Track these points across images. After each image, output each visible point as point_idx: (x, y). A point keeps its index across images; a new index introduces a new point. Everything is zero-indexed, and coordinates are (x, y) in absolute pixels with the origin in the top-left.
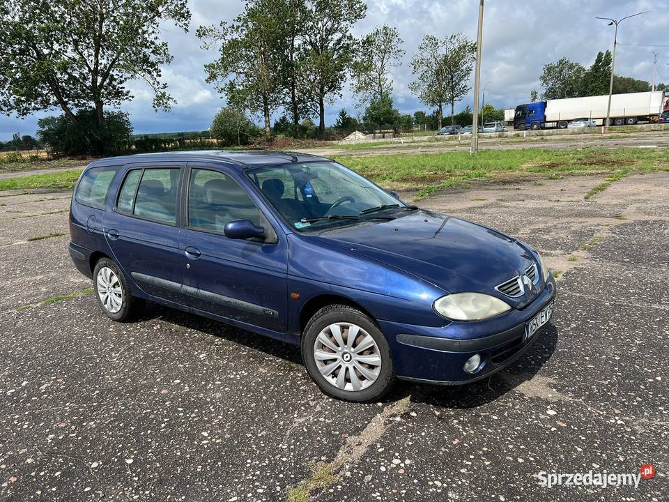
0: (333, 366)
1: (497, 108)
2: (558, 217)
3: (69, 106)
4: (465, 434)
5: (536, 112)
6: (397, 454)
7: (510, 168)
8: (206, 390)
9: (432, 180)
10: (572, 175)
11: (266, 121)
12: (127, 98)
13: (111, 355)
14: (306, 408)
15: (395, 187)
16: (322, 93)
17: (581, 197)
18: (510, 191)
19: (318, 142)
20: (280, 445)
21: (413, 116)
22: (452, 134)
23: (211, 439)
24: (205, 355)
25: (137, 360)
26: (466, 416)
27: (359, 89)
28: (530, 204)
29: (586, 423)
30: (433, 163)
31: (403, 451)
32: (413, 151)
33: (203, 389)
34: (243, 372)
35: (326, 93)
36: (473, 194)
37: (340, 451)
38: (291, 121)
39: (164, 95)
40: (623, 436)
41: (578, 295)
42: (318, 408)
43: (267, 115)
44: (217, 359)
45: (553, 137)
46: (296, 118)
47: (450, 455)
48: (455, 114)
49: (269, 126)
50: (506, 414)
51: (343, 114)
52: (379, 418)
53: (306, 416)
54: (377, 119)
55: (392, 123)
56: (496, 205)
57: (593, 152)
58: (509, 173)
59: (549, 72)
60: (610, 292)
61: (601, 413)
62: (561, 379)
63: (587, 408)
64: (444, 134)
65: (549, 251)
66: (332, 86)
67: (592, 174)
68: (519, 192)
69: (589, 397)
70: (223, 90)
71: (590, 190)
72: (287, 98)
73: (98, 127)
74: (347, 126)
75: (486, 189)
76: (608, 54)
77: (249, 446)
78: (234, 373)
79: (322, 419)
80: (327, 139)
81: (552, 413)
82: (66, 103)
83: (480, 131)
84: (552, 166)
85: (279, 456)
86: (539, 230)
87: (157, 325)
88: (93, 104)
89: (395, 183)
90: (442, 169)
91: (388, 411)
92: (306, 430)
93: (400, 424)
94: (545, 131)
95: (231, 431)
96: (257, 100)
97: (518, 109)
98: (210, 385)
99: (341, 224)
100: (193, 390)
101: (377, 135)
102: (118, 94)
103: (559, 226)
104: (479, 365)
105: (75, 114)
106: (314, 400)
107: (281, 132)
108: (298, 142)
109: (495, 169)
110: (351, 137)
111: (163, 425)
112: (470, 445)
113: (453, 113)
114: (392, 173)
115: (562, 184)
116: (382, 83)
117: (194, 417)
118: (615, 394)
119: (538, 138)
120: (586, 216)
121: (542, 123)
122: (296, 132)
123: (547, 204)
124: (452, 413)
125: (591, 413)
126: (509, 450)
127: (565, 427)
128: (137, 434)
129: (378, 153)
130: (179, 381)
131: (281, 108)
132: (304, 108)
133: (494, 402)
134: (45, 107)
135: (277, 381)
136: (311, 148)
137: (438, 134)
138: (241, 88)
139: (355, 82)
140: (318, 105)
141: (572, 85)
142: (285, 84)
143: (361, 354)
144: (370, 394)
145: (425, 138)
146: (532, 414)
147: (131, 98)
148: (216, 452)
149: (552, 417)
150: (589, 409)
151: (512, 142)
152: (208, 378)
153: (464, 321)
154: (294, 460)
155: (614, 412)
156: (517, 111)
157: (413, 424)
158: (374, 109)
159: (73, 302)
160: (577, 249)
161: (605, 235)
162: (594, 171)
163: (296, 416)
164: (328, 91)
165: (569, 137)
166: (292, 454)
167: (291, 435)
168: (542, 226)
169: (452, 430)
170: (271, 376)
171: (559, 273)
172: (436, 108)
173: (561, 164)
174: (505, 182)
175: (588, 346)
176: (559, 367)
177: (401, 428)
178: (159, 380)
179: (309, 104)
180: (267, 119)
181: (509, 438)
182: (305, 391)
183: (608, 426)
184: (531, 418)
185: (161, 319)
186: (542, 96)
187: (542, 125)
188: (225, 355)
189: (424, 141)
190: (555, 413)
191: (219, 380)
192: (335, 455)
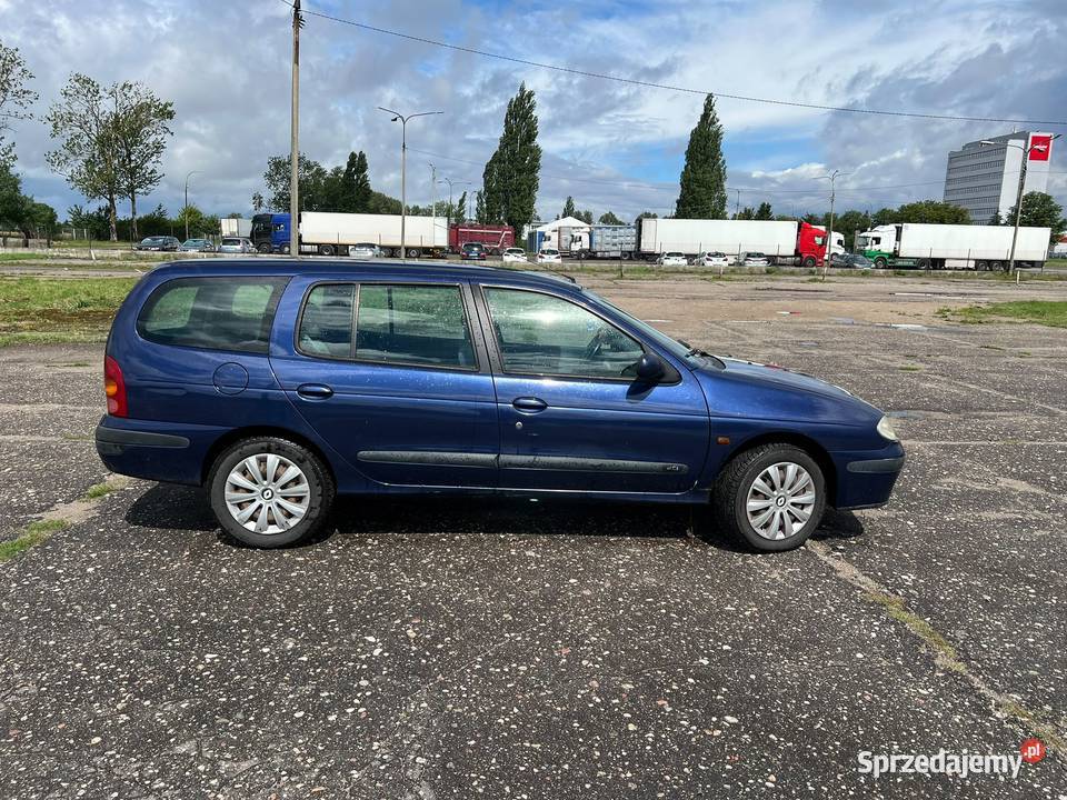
6: (895, 573)
14: (756, 566)
22: (164, 250)
31: (893, 570)
34: (621, 556)
48: (139, 216)
52: (823, 557)
53: (771, 571)
59: (277, 168)
64: (151, 250)
76: (362, 156)
93: (847, 556)
97: (258, 220)
113: (134, 213)
141: (311, 193)
156: (252, 221)
157: (855, 553)
163: (763, 574)
170: (658, 553)
172: (105, 202)
177: (854, 558)
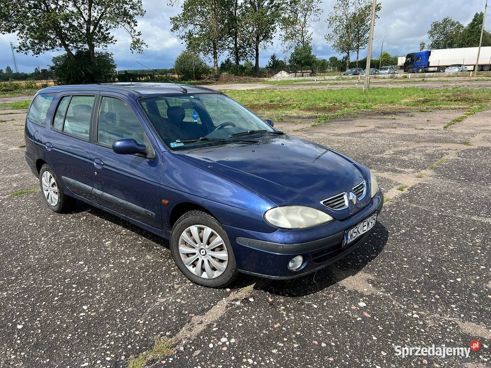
0: (193, 258)
1: (392, 55)
2: (418, 142)
3: (69, 47)
4: (286, 319)
5: (422, 59)
6: (226, 334)
7: (392, 102)
8: (100, 271)
9: (330, 110)
10: (439, 109)
11: (214, 62)
12: (112, 42)
13: (40, 239)
14: (170, 290)
15: (300, 114)
16: (258, 41)
17: (441, 127)
18: (388, 121)
19: (253, 79)
20: (138, 321)
21: (328, 60)
22: (354, 75)
23: (88, 312)
24: (109, 242)
25: (58, 244)
26: (293, 303)
27: (287, 38)
28: (400, 131)
29: (387, 315)
30: (334, 96)
31: (232, 331)
32: (322, 87)
33: (98, 271)
34: (133, 258)
35: (260, 41)
36: (358, 122)
37: (184, 328)
38: (233, 62)
39: (138, 41)
40: (415, 328)
41: (415, 206)
42: (180, 291)
43: (215, 57)
44: (118, 246)
45: (432, 79)
46: (237, 60)
47: (268, 337)
48: (359, 60)
49: (217, 66)
50: (325, 304)
51: (273, 57)
52: (225, 301)
53: (168, 297)
54: (299, 62)
55: (310, 65)
56: (374, 131)
57: (459, 91)
58: (390, 106)
59: (435, 28)
60: (441, 204)
61: (403, 307)
62: (379, 276)
63: (392, 302)
64: (349, 75)
65: (403, 169)
66: (265, 36)
67: (455, 109)
68: (394, 121)
69: (396, 293)
70: (183, 37)
71: (450, 121)
72: (231, 44)
73: (91, 64)
74: (276, 66)
75: (371, 118)
76: (482, 15)
77: (114, 319)
78: (126, 258)
79: (179, 300)
80: (260, 77)
81: (362, 304)
82: (68, 45)
83: (377, 73)
84: (425, 101)
85: (135, 329)
86: (400, 152)
87: (84, 216)
88: (87, 46)
89: (301, 112)
90: (340, 102)
91: (233, 295)
92: (163, 309)
93: (238, 307)
94: (427, 74)
95: (106, 306)
96: (209, 45)
97: (408, 56)
98: (104, 267)
99: (210, 145)
100: (90, 271)
101: (298, 74)
102: (105, 39)
103: (417, 149)
104: (302, 265)
105: (74, 54)
106: (178, 284)
107: (226, 71)
108: (238, 78)
109: (380, 103)
110: (279, 75)
111: (56, 298)
112: (287, 329)
113: (357, 58)
114: (301, 103)
115: (429, 116)
116: (304, 34)
117: (82, 293)
118: (418, 291)
119: (421, 79)
120: (441, 142)
121: (426, 67)
122: (237, 70)
123: (412, 131)
124: (282, 300)
125: (394, 306)
126: (317, 335)
127: (369, 318)
128: (33, 305)
129: (296, 88)
130: (82, 263)
131: (227, 52)
132: (244, 52)
133: (319, 293)
134: (53, 48)
135: (156, 266)
136: (247, 83)
137: (344, 75)
138: (197, 36)
139: (283, 33)
140: (254, 50)
141: (452, 38)
142: (230, 34)
143: (213, 250)
144: (219, 282)
145: (334, 77)
146: (346, 304)
147: (114, 42)
148: (88, 324)
149: (361, 308)
150: (394, 303)
151: (399, 82)
152: (105, 261)
153: (289, 229)
154: (144, 334)
155: (413, 307)
156: (407, 58)
157: (248, 308)
158: (297, 54)
159: (31, 196)
160: (425, 168)
161: (451, 157)
162: (457, 106)
163: (160, 296)
164: (262, 39)
165: (445, 79)
166: (145, 328)
167: (150, 312)
168: (404, 149)
169: (278, 316)
170: (153, 262)
171: (406, 187)
172: (345, 54)
173: (432, 100)
174: (385, 113)
175: (410, 248)
176: (381, 266)
177: (238, 311)
178: (68, 261)
179: (247, 49)
180: (216, 60)
181: (321, 325)
182: (174, 276)
183: (404, 319)
184: (344, 308)
185: (89, 212)
186: (429, 46)
187: (426, 69)
188: (125, 243)
189: (334, 80)
190: (365, 305)
191: (113, 264)
192: (178, 331)
